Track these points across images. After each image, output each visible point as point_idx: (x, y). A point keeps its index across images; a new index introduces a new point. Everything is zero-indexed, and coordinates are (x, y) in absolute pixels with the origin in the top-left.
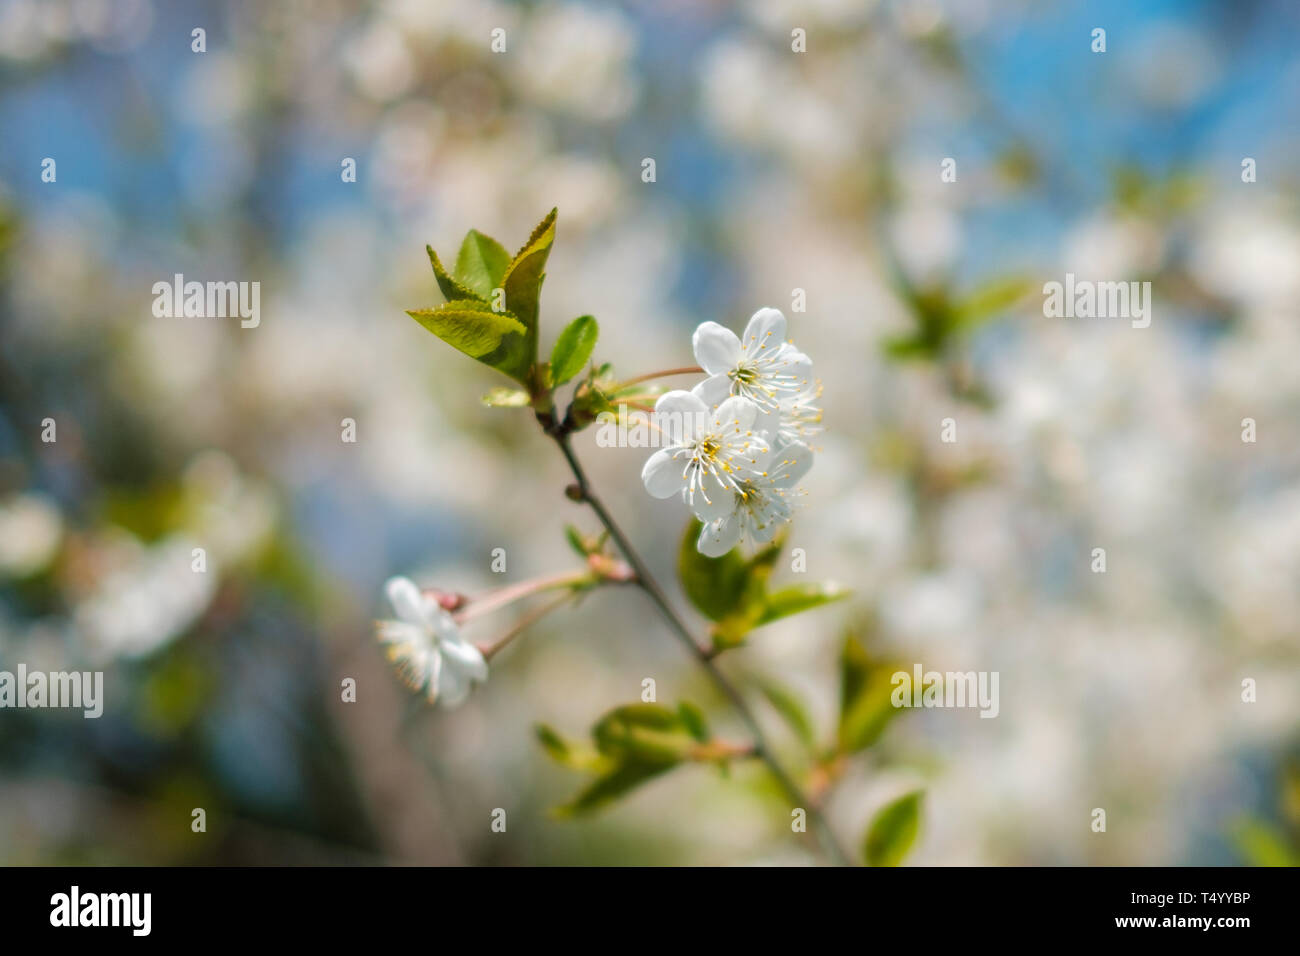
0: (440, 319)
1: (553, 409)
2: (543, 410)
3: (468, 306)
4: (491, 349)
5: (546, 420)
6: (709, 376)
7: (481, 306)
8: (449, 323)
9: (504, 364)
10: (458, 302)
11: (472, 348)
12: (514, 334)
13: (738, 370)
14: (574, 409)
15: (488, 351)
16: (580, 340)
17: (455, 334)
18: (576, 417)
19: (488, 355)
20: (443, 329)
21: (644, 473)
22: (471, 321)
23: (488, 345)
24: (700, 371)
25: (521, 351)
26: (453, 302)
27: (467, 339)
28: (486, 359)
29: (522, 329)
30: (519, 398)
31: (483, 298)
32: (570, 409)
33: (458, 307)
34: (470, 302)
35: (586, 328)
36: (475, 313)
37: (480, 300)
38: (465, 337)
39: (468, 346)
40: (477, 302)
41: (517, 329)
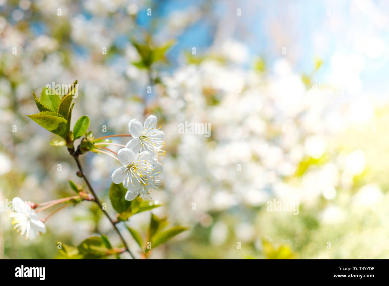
0: (39, 118)
1: (73, 147)
2: (71, 147)
3: (48, 113)
4: (56, 128)
5: (71, 150)
6: (133, 138)
7: (52, 113)
8: (42, 119)
9: (59, 133)
10: (44, 112)
11: (49, 128)
12: (63, 123)
13: (142, 136)
14: (80, 147)
15: (54, 129)
16: (83, 124)
17: (44, 123)
18: (81, 149)
19: (55, 130)
20: (40, 122)
21: (113, 175)
22: (49, 119)
23: (55, 127)
24: (130, 136)
25: (65, 128)
26: (42, 112)
27: (48, 125)
28: (54, 132)
29: (66, 121)
30: (62, 143)
31: (53, 111)
32: (79, 147)
33: (45, 114)
34: (48, 112)
35: (85, 120)
36: (51, 116)
37: (52, 111)
38: (47, 124)
39: (48, 127)
40: (51, 112)
41: (64, 121)
